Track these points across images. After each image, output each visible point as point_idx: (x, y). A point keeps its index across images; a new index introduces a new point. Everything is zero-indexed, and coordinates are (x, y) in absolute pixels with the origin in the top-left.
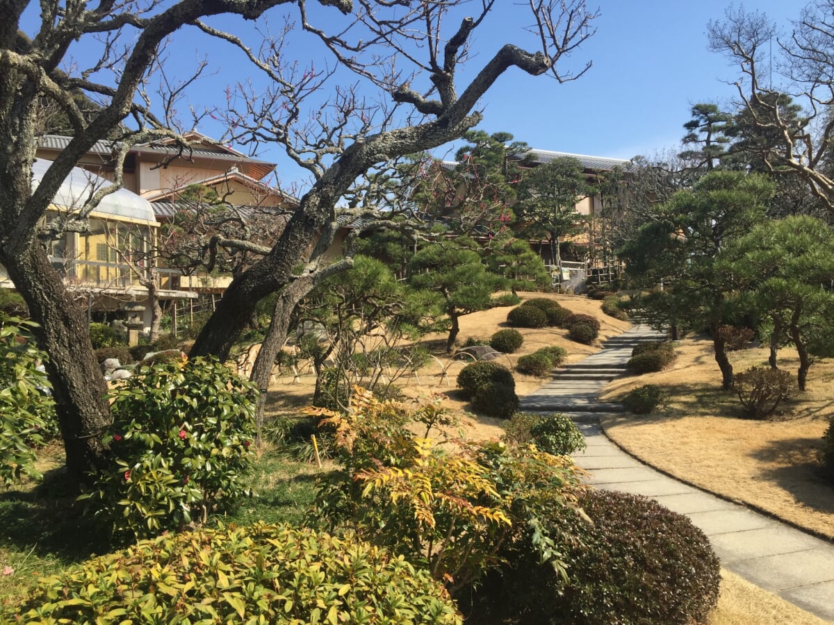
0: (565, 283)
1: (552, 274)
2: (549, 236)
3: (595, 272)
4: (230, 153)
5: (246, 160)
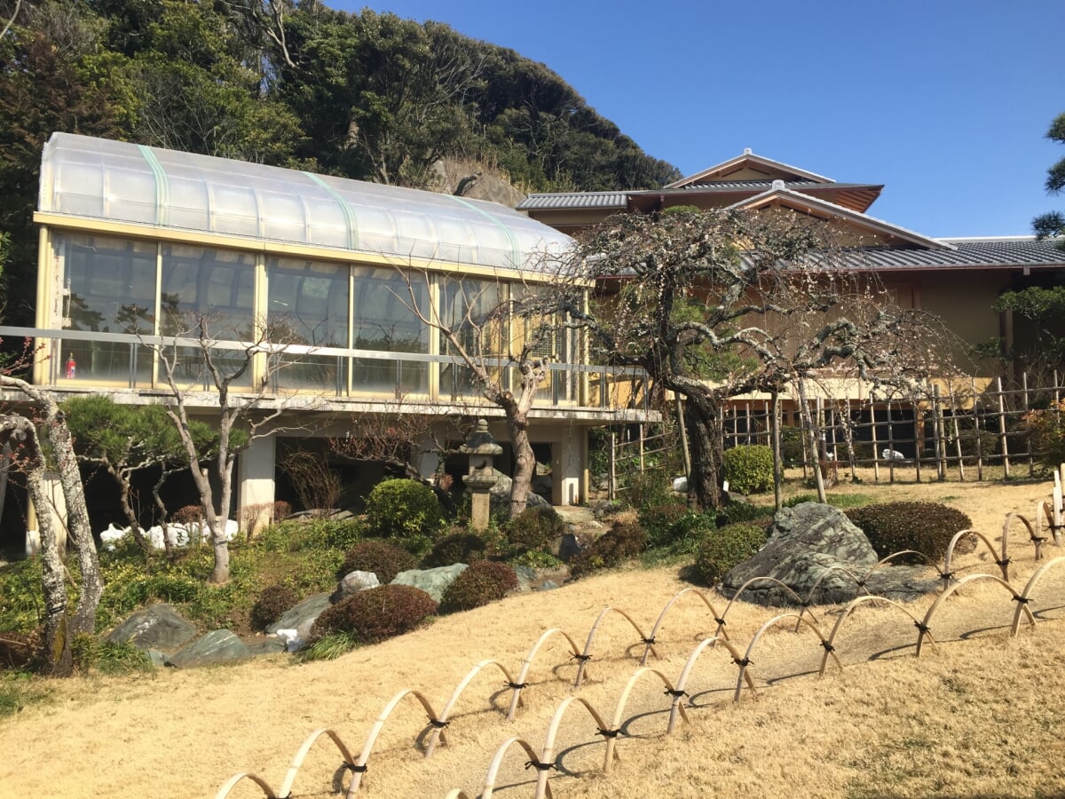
4: (806, 180)
5: (830, 186)
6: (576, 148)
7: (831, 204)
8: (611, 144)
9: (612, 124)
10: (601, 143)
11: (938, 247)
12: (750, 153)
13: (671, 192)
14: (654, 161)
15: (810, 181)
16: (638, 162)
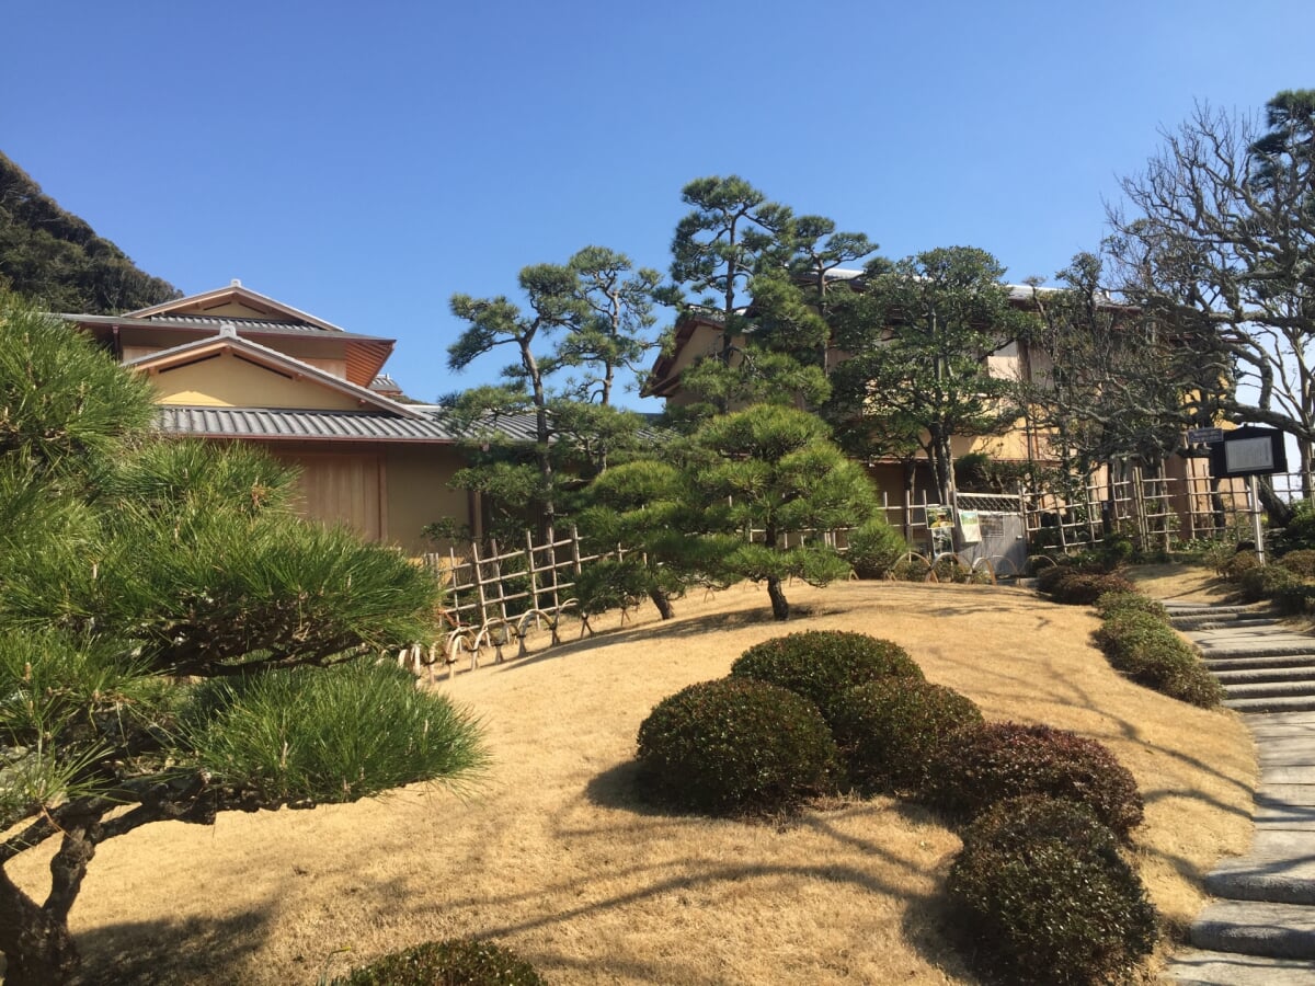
0: (969, 552)
1: (933, 528)
2: (926, 439)
3: (1049, 519)
4: (308, 325)
5: (336, 335)
6: (23, 247)
7: (292, 360)
8: (77, 250)
9: (83, 223)
10: (62, 247)
11: (413, 416)
12: (239, 285)
13: (130, 322)
14: (147, 278)
15: (314, 326)
16: (123, 277)
